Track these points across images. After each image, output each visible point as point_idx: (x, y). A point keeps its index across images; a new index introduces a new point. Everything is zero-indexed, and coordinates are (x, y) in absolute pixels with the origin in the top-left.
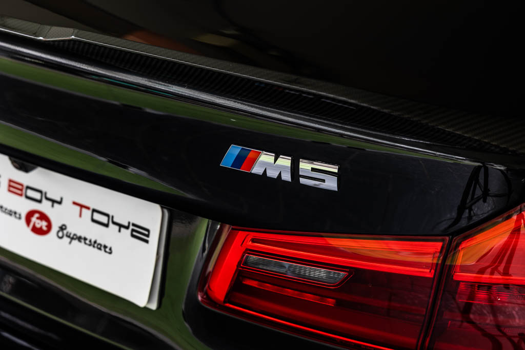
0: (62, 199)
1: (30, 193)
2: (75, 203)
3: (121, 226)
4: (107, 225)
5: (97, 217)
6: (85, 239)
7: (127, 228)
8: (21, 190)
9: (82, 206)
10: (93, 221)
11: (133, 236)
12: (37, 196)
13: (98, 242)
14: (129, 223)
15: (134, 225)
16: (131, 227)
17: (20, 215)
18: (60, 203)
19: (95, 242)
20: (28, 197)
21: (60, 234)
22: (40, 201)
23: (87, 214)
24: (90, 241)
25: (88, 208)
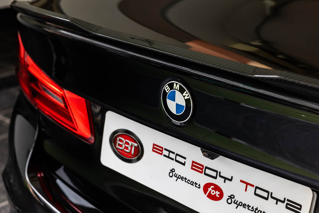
0: (232, 177)
1: (208, 171)
2: (241, 181)
3: (278, 200)
4: (267, 199)
5: (258, 192)
6: (249, 206)
7: (283, 202)
8: (202, 169)
9: (247, 184)
10: (256, 194)
11: (287, 208)
12: (214, 174)
13: (259, 209)
14: (285, 199)
15: (288, 200)
16: (286, 202)
17: (199, 185)
18: (231, 180)
19: (257, 209)
20: (206, 174)
21: (229, 201)
22: (215, 178)
23: (251, 190)
24: (253, 208)
25: (253, 186)
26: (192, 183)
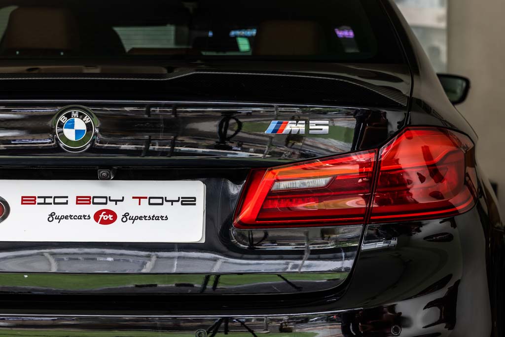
0: (123, 197)
1: (96, 200)
2: (133, 198)
3: (172, 201)
4: (162, 204)
5: (152, 201)
6: (145, 217)
7: (178, 201)
8: (89, 200)
9: (140, 198)
10: (150, 204)
11: (182, 204)
12: (104, 200)
13: (155, 216)
14: (179, 198)
15: (182, 198)
16: (181, 200)
17: (89, 216)
18: (122, 200)
19: (154, 216)
20: (94, 203)
21: (124, 219)
22: (106, 203)
23: (145, 202)
24: (149, 217)
25: (146, 198)
26: (80, 218)
